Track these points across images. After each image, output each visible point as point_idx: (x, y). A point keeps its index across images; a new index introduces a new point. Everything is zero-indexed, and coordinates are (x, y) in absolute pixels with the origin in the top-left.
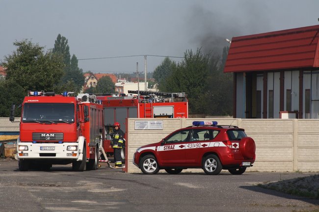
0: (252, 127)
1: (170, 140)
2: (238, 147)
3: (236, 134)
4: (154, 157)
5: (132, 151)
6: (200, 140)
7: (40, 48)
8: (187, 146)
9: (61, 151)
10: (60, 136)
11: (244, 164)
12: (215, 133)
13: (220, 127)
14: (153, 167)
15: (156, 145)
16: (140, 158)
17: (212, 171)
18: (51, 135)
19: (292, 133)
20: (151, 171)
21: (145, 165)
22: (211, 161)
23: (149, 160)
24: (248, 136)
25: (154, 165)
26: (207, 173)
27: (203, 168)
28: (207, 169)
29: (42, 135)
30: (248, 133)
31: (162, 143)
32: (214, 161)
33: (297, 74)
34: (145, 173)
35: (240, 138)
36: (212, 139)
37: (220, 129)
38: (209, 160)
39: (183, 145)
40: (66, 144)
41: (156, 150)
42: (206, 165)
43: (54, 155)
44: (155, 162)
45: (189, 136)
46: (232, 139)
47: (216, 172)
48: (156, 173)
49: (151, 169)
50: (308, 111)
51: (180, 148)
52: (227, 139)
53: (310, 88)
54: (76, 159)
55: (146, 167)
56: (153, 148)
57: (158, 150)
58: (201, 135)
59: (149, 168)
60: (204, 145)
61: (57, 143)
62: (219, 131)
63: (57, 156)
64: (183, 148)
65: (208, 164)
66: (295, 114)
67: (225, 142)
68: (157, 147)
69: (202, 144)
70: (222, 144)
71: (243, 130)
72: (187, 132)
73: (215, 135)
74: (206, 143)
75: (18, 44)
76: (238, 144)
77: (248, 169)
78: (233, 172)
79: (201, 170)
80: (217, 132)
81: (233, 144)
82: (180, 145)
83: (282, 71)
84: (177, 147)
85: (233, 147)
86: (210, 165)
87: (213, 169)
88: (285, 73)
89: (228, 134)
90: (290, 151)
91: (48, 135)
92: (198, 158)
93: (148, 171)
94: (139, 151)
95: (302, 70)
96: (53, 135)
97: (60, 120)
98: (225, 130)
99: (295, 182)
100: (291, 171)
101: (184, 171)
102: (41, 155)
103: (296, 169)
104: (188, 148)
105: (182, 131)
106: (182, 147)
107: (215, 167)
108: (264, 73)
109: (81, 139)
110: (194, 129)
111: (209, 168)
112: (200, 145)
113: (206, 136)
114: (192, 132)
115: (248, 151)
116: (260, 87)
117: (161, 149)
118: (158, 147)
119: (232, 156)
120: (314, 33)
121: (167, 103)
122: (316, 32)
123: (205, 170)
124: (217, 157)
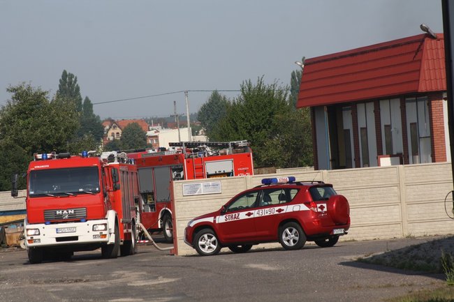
0: (342, 181)
1: (232, 207)
2: (325, 210)
3: (321, 192)
4: (212, 231)
5: (181, 225)
6: (273, 203)
7: (43, 94)
8: (256, 214)
9: (85, 232)
10: (82, 212)
11: (336, 232)
12: (293, 193)
13: (299, 183)
14: (212, 246)
15: (214, 215)
16: (194, 234)
17: (292, 244)
18: (70, 211)
19: (398, 185)
20: (210, 251)
21: (200, 243)
22: (291, 231)
23: (206, 236)
24: (339, 193)
25: (214, 243)
26: (286, 248)
27: (280, 241)
28: (286, 243)
29: (58, 212)
30: (339, 190)
31: (221, 212)
32: (294, 230)
33: (396, 104)
34: (201, 254)
35: (328, 196)
36: (289, 201)
37: (298, 187)
38: (287, 230)
39: (251, 212)
40: (91, 223)
41: (215, 221)
42: (284, 237)
43: (76, 238)
44: (214, 238)
45: (258, 199)
46: (317, 199)
47: (299, 246)
48: (217, 253)
49: (210, 248)
50: (416, 152)
51: (247, 217)
52: (310, 200)
53: (416, 121)
54: (106, 242)
55: (203, 246)
56: (211, 220)
57: (217, 222)
58: (274, 197)
59: (207, 247)
60: (280, 211)
61: (79, 221)
62: (299, 190)
63: (80, 240)
64: (252, 216)
65: (287, 235)
66: (398, 159)
67: (308, 204)
68: (215, 217)
69: (277, 208)
70: (303, 207)
71: (331, 186)
72: (256, 194)
73: (292, 196)
74: (282, 208)
75: (14, 90)
76: (325, 205)
77: (341, 239)
78: (321, 244)
79: (277, 245)
80: (296, 191)
81: (319, 205)
82: (247, 212)
83: (376, 101)
84: (243, 216)
85: (319, 210)
86: (290, 237)
87: (294, 241)
88: (381, 102)
89: (311, 193)
90: (396, 210)
91: (65, 212)
92: (272, 228)
93: (205, 251)
94: (192, 225)
95: (404, 98)
96: (73, 212)
97: (81, 190)
98: (307, 187)
99: (409, 252)
100: (399, 236)
101: (254, 247)
102: (58, 239)
103: (406, 234)
104: (258, 216)
105: (247, 193)
106: (249, 214)
107: (297, 238)
108: (353, 105)
109: (111, 214)
110: (264, 189)
111: (288, 241)
112: (275, 211)
113: (281, 197)
114: (262, 194)
115: (340, 214)
116: (348, 124)
117: (221, 219)
118: (217, 217)
119: (318, 221)
120: (416, 46)
121: (224, 156)
122: (419, 44)
123: (283, 244)
124: (298, 226)
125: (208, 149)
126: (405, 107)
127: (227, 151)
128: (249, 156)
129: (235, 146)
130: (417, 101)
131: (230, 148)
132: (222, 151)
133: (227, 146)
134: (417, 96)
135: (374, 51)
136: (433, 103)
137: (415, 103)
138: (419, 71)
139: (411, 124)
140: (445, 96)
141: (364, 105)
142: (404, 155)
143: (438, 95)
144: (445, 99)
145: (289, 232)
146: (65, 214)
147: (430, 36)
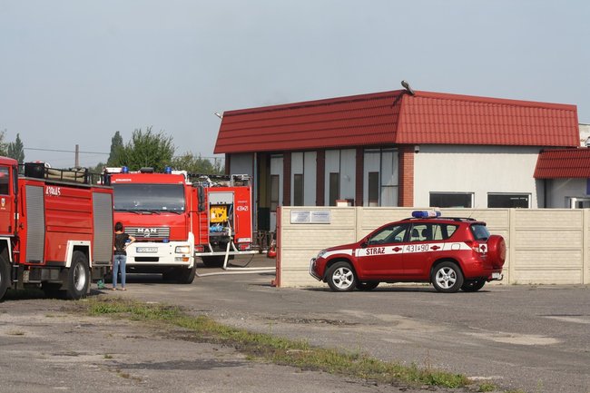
1: (374, 239)
2: (486, 251)
4: (348, 265)
5: (287, 255)
6: (420, 239)
8: (405, 249)
9: (167, 254)
10: (165, 231)
11: (494, 276)
12: (451, 230)
13: (457, 219)
14: (347, 281)
15: (353, 247)
16: (323, 268)
17: (447, 287)
18: (152, 230)
20: (345, 287)
21: (335, 277)
22: (447, 271)
23: (341, 270)
24: (492, 233)
25: (349, 278)
26: (439, 290)
27: (433, 281)
28: (440, 284)
29: (139, 230)
31: (363, 244)
32: (451, 271)
33: (350, 154)
34: (333, 289)
35: (485, 236)
36: (446, 239)
37: (457, 223)
38: (442, 270)
39: (399, 247)
40: (174, 244)
41: (354, 254)
42: (437, 278)
43: (156, 259)
44: (350, 273)
46: (477, 238)
47: (455, 289)
48: (350, 290)
49: (345, 283)
51: (394, 252)
52: (470, 238)
53: (378, 171)
54: (187, 266)
55: (337, 281)
56: (349, 252)
57: (356, 255)
59: (341, 282)
60: (435, 248)
61: (162, 241)
62: (457, 227)
63: (161, 262)
64: (400, 252)
65: (441, 275)
67: (469, 243)
68: (354, 250)
69: (430, 245)
70: (464, 246)
71: (485, 225)
72: (405, 228)
73: (450, 233)
74: (438, 245)
76: (486, 245)
79: (431, 286)
80: (454, 228)
81: (481, 245)
82: (394, 247)
84: (389, 250)
85: (481, 251)
86: (445, 278)
87: (450, 283)
91: (147, 230)
92: (424, 269)
93: (339, 286)
94: (326, 256)
95: (362, 149)
96: (155, 231)
97: (165, 208)
102: (137, 259)
104: (408, 252)
106: (397, 250)
107: (454, 280)
110: (413, 222)
111: (442, 282)
112: (429, 247)
116: (277, 168)
117: (361, 253)
118: (357, 250)
119: (480, 263)
120: (391, 101)
121: (225, 188)
123: (435, 285)
124: (455, 265)
125: (209, 180)
126: (363, 157)
127: (228, 183)
128: (249, 189)
129: (236, 179)
130: (381, 152)
131: (232, 180)
132: (222, 183)
133: (228, 179)
134: (383, 147)
135: (326, 104)
136: (406, 155)
137: (379, 155)
138: (397, 123)
139: (370, 174)
140: (416, 148)
141: (302, 154)
142: (357, 201)
143: (410, 148)
144: (417, 152)
145: (443, 273)
146: (147, 232)
147: (408, 92)
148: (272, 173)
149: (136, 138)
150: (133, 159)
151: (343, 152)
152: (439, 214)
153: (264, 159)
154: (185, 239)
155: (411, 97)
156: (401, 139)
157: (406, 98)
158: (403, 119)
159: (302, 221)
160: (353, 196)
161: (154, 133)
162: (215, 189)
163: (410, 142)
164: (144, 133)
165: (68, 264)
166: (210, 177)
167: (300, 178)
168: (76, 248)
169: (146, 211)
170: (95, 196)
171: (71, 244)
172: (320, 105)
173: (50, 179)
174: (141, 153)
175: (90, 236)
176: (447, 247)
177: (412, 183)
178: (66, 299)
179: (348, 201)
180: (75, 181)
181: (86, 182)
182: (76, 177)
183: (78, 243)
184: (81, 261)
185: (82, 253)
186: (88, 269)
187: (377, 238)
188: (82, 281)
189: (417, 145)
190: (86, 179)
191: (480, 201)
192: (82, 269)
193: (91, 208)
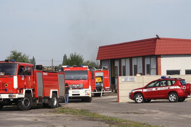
1: (149, 86)
2: (185, 88)
4: (141, 95)
8: (159, 89)
9: (82, 93)
10: (81, 86)
12: (174, 82)
14: (141, 100)
15: (142, 89)
16: (133, 96)
17: (173, 100)
18: (77, 85)
20: (140, 102)
21: (137, 98)
22: (173, 95)
23: (139, 96)
25: (141, 99)
26: (171, 102)
28: (171, 100)
29: (73, 86)
31: (145, 88)
32: (174, 95)
33: (140, 59)
34: (136, 102)
36: (172, 85)
37: (176, 80)
38: (171, 95)
39: (157, 88)
40: (85, 89)
41: (143, 91)
43: (79, 95)
44: (142, 97)
47: (176, 101)
48: (142, 102)
49: (140, 100)
51: (156, 90)
52: (180, 84)
53: (149, 64)
54: (89, 96)
55: (138, 100)
56: (141, 90)
59: (139, 100)
60: (169, 88)
61: (81, 89)
63: (81, 95)
64: (157, 90)
65: (171, 97)
67: (180, 86)
68: (143, 90)
70: (178, 87)
71: (185, 80)
72: (159, 82)
73: (173, 83)
74: (170, 87)
76: (185, 87)
79: (168, 100)
80: (175, 81)
81: (184, 87)
82: (155, 88)
84: (154, 89)
85: (184, 88)
86: (172, 98)
87: (174, 99)
91: (76, 85)
92: (165, 95)
93: (138, 101)
94: (134, 92)
95: (144, 57)
96: (78, 86)
97: (81, 78)
102: (73, 95)
104: (160, 90)
106: (156, 89)
107: (175, 98)
110: (161, 80)
111: (171, 99)
112: (167, 88)
116: (117, 64)
117: (145, 90)
118: (144, 90)
119: (184, 92)
120: (153, 41)
121: (100, 71)
122: (154, 41)
123: (169, 100)
124: (176, 94)
126: (144, 60)
127: (101, 70)
128: (108, 71)
129: (104, 68)
130: (150, 58)
131: (103, 68)
132: (99, 70)
133: (101, 68)
134: (151, 56)
135: (132, 43)
136: (158, 58)
137: (150, 59)
138: (155, 48)
139: (147, 65)
140: (162, 56)
141: (125, 59)
142: (143, 74)
143: (160, 56)
144: (162, 57)
145: (172, 96)
146: (76, 86)
147: (158, 38)
148: (115, 66)
149: (71, 56)
150: (70, 63)
151: (138, 58)
152: (170, 77)
153: (112, 61)
154: (88, 88)
155: (159, 40)
156: (156, 53)
157: (158, 40)
158: (157, 47)
159: (125, 81)
160: (142, 72)
161: (77, 54)
162: (97, 71)
163: (159, 54)
164: (74, 54)
165: (51, 97)
166: (95, 68)
167: (124, 67)
168: (53, 92)
169: (75, 79)
170: (59, 75)
171: (52, 91)
172: (130, 43)
173: (44, 70)
174: (73, 61)
175: (57, 88)
176: (173, 88)
177: (161, 67)
178: (50, 108)
179: (140, 74)
180: (52, 71)
181: (56, 71)
182: (52, 69)
183: (54, 90)
184: (55, 96)
185: (55, 94)
186: (57, 99)
187: (150, 86)
188: (55, 102)
189: (162, 55)
190: (56, 70)
191: (183, 73)
192: (55, 98)
193: (58, 79)
